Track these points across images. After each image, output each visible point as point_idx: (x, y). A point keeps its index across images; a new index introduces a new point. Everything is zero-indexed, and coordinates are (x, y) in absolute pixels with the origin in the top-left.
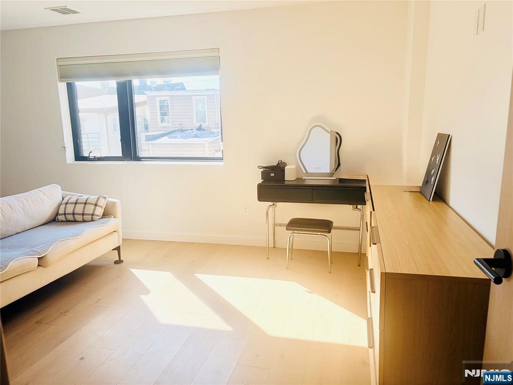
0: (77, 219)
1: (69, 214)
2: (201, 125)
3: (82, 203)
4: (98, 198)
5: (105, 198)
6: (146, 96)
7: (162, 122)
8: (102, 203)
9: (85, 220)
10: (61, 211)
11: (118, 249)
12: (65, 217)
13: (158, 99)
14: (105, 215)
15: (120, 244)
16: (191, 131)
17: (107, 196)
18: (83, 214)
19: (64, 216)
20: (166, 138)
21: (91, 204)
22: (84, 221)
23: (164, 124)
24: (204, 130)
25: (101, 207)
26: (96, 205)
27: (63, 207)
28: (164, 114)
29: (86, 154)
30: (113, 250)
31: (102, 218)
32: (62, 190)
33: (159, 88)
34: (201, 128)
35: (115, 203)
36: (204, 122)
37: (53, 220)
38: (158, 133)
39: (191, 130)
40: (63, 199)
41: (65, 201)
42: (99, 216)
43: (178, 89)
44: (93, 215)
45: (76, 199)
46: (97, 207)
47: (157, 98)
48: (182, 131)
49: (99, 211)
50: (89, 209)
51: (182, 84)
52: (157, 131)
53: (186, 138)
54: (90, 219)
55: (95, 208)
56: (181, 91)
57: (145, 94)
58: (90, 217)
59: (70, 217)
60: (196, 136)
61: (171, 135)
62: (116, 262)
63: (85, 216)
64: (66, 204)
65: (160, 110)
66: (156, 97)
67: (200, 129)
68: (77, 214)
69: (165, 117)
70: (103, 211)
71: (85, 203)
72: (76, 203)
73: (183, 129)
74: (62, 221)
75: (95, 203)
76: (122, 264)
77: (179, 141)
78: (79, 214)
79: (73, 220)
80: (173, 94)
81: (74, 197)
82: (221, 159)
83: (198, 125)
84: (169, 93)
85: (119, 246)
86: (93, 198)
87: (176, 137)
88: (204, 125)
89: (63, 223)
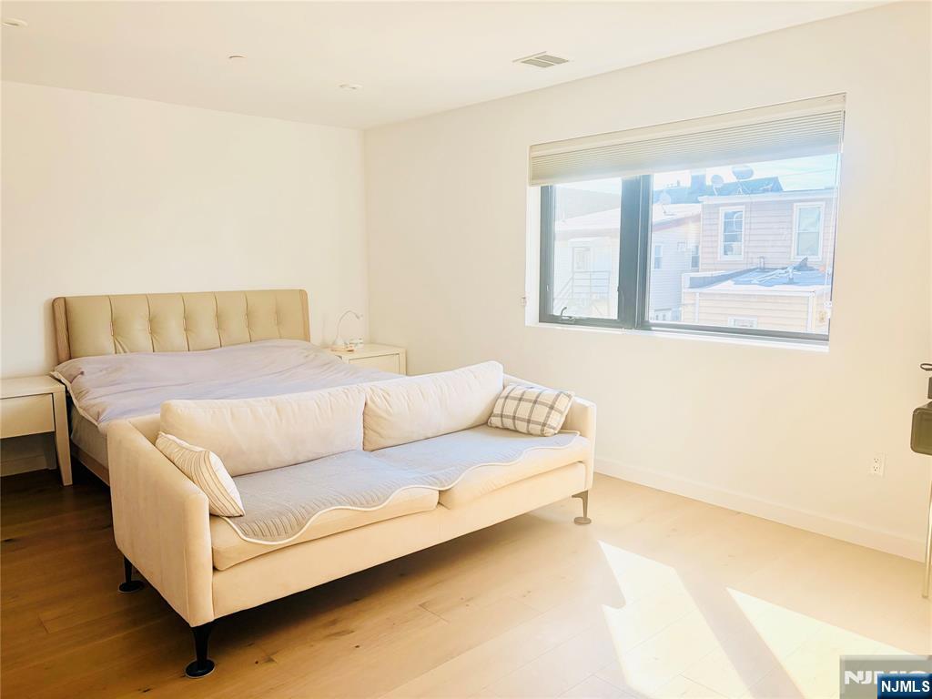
0: (519, 429)
1: (508, 417)
2: (806, 259)
3: (530, 401)
4: (558, 396)
5: (569, 396)
6: (699, 205)
7: (725, 253)
8: (563, 404)
9: (532, 432)
10: (497, 411)
11: (583, 496)
12: (502, 420)
13: (722, 211)
14: (565, 428)
15: (589, 487)
16: (783, 271)
17: (573, 394)
18: (529, 421)
19: (500, 419)
20: (730, 283)
21: (543, 404)
22: (529, 434)
23: (729, 258)
24: (812, 269)
25: (561, 413)
26: (552, 408)
27: (501, 402)
28: (731, 238)
29: (556, 312)
30: (573, 496)
31: (559, 432)
32: (504, 372)
33: (726, 190)
34: (806, 265)
35: (585, 409)
36: (815, 253)
37: (484, 424)
38: (716, 273)
39: (783, 269)
40: (504, 388)
41: (505, 393)
42: (554, 429)
43: (765, 191)
44: (544, 425)
45: (521, 392)
46: (553, 411)
47: (720, 208)
48: (763, 270)
49: (556, 420)
50: (540, 414)
51: (775, 180)
52: (716, 270)
53: (769, 284)
54: (539, 433)
55: (549, 413)
56: (770, 194)
57: (699, 202)
58: (540, 427)
59: (509, 423)
60: (791, 282)
61: (740, 279)
62: (578, 521)
63: (531, 426)
64: (507, 397)
65: (725, 231)
66: (718, 206)
67: (802, 267)
68: (519, 419)
69: (735, 245)
70: (563, 419)
71: (535, 402)
72: (520, 400)
73: (767, 266)
74: (497, 427)
75: (550, 403)
76: (588, 526)
77: (755, 289)
78: (523, 420)
79: (513, 428)
80: (754, 200)
81: (520, 387)
82: (823, 339)
83: (800, 259)
84: (746, 198)
85: (587, 492)
86: (548, 394)
87: (749, 283)
88: (812, 260)
89: (498, 431)
